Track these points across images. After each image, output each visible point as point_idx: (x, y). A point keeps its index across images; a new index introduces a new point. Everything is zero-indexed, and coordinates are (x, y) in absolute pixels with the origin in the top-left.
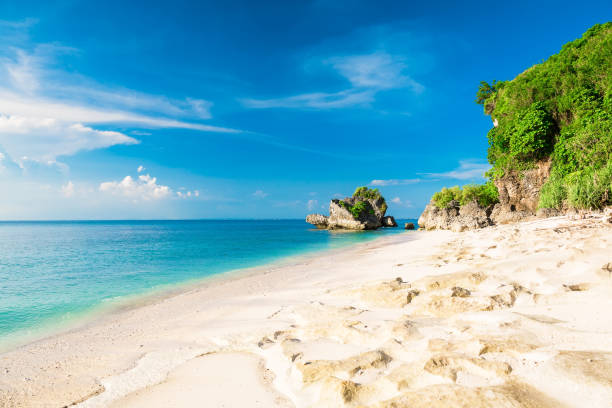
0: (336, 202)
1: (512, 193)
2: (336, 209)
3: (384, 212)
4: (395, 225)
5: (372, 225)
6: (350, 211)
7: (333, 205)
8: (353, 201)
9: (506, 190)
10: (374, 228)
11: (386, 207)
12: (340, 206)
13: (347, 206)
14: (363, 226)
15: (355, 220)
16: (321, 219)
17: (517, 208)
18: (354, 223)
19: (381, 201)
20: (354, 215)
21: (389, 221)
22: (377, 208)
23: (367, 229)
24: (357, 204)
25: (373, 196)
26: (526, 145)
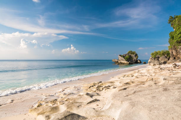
0: (120, 55)
1: (174, 53)
2: (120, 58)
3: (137, 58)
4: (141, 63)
5: (131, 62)
6: (124, 59)
7: (119, 56)
8: (126, 55)
9: (172, 53)
10: (132, 64)
11: (138, 57)
12: (121, 57)
13: (124, 57)
14: (128, 63)
15: (126, 61)
16: (116, 60)
17: (176, 58)
18: (126, 62)
19: (136, 55)
20: (126, 59)
21: (139, 61)
22: (135, 57)
23: (130, 64)
24: (127, 56)
25: (133, 53)
26: (179, 38)
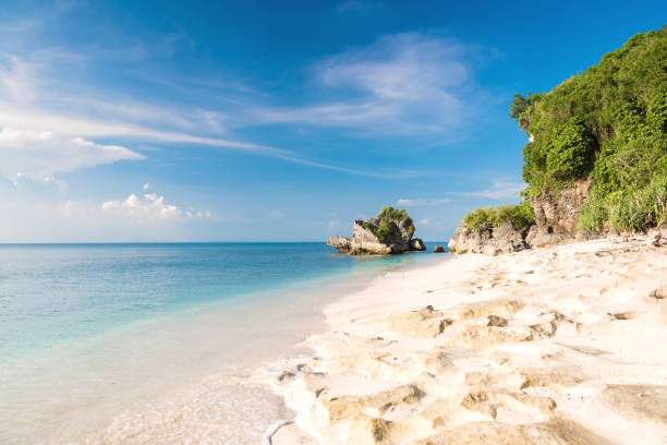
0: (360, 223)
1: (549, 214)
2: (360, 232)
3: (412, 235)
4: (423, 249)
5: (399, 248)
6: (375, 234)
7: (357, 226)
8: (378, 222)
9: (543, 211)
10: (401, 252)
11: (414, 229)
12: (364, 228)
13: (372, 228)
14: (388, 249)
15: (381, 242)
16: (344, 241)
17: (555, 230)
18: (379, 247)
19: (408, 223)
20: (379, 238)
21: (417, 245)
22: (404, 230)
23: (393, 253)
24: (383, 225)
25: (399, 217)
26: (565, 162)
